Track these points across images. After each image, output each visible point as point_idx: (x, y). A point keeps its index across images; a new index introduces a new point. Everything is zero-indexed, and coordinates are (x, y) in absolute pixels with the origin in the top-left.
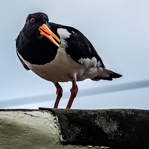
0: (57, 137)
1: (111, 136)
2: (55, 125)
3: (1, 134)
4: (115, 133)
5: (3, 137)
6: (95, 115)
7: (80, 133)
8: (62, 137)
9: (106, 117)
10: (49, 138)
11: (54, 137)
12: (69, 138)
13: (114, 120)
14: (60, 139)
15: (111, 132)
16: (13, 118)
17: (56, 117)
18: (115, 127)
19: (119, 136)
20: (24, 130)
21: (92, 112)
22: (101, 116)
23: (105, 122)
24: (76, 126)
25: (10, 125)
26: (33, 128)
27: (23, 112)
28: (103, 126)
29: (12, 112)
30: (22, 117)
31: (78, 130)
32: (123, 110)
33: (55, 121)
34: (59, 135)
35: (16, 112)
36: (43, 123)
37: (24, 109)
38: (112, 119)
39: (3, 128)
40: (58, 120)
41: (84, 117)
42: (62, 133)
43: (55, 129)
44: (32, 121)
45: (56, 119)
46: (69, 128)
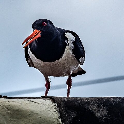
0: (57, 121)
1: (102, 119)
2: (55, 110)
3: (10, 118)
4: (105, 116)
5: (12, 120)
6: (88, 102)
7: (76, 117)
8: (61, 120)
9: (98, 104)
10: (50, 121)
11: (54, 120)
12: (67, 121)
13: (104, 106)
14: (59, 122)
15: (102, 116)
16: (20, 104)
17: (56, 104)
18: (105, 112)
19: (108, 119)
20: (30, 115)
21: (86, 99)
22: (93, 103)
23: (97, 108)
24: (73, 111)
25: (17, 110)
26: (37, 113)
27: (28, 99)
28: (95, 112)
29: (19, 99)
30: (27, 104)
31: (74, 114)
32: (112, 98)
33: (55, 107)
34: (58, 118)
35: (22, 100)
36: (45, 109)
37: (29, 97)
38: (102, 105)
39: (12, 113)
40: (57, 106)
41: (79, 103)
42: (61, 117)
43: (55, 113)
44: (36, 107)
45: (55, 105)
46: (66, 113)
